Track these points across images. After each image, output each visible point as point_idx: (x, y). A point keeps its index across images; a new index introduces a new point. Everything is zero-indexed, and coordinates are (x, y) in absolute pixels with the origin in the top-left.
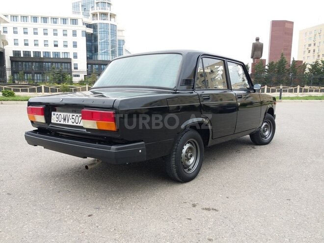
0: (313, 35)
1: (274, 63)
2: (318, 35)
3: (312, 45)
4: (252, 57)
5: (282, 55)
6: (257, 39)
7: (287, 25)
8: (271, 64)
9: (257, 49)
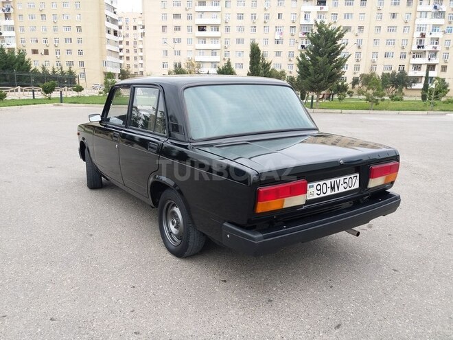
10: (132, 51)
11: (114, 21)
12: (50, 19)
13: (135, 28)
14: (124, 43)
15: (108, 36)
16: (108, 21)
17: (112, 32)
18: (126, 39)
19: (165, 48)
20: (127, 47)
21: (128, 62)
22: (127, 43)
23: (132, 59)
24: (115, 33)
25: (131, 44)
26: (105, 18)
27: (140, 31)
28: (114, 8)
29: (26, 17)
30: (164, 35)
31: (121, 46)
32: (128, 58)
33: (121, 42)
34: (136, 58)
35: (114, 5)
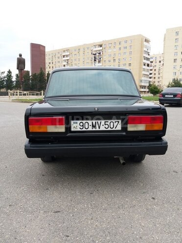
0: (51, 57)
1: (37, 74)
2: (54, 57)
3: (51, 63)
4: (18, 69)
5: (41, 69)
6: (20, 55)
7: (41, 48)
8: (34, 75)
9: (21, 62)
10: (157, 74)
11: (148, 59)
12: (117, 61)
13: (160, 62)
14: (153, 70)
15: (144, 67)
16: (145, 59)
17: (146, 65)
18: (155, 68)
19: (175, 71)
20: (155, 72)
21: (154, 80)
22: (155, 70)
23: (157, 78)
24: (148, 65)
25: (157, 70)
26: (143, 58)
27: (162, 63)
28: (148, 53)
29: (107, 62)
30: (175, 64)
31: (151, 72)
32: (155, 78)
33: (151, 70)
34: (159, 78)
35: (148, 51)
